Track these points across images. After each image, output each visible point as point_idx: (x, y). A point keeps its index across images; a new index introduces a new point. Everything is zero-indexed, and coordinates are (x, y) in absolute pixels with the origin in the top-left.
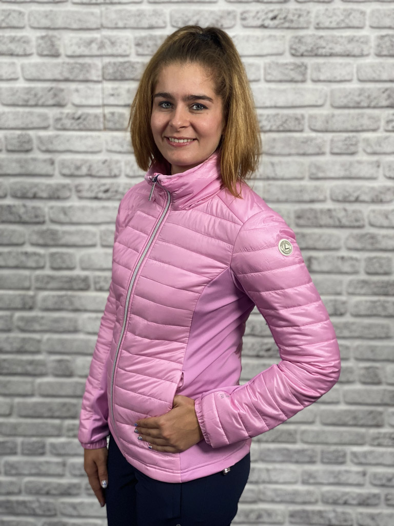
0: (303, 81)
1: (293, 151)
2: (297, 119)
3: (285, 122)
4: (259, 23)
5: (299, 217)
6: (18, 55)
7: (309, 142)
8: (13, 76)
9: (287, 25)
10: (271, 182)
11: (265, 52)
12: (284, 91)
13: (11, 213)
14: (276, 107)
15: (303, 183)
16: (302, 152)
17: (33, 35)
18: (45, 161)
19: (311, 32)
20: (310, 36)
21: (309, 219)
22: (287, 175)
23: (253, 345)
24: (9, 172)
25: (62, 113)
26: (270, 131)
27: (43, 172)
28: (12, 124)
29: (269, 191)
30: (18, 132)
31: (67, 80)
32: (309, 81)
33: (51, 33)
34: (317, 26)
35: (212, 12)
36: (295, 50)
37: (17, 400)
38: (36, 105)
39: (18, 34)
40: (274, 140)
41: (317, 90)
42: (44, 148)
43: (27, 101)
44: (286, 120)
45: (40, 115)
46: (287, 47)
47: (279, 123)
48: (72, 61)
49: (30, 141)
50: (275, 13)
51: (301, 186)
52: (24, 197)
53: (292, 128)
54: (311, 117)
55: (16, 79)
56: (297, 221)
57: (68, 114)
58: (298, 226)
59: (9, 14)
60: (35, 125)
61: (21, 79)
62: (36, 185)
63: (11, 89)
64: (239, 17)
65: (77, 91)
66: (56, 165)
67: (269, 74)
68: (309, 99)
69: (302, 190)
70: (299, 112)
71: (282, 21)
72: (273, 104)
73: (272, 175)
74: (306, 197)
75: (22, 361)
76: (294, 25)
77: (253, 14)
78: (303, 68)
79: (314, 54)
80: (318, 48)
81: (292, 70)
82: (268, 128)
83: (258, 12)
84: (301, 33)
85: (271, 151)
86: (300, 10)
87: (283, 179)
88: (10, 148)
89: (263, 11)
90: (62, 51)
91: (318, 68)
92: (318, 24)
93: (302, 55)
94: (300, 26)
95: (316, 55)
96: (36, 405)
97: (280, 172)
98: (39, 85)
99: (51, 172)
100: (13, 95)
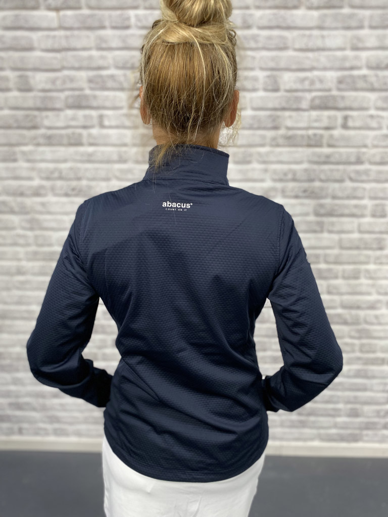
31: (284, 109)
33: (275, 73)
38: (259, 128)
65: (290, 117)
90: (282, 87)
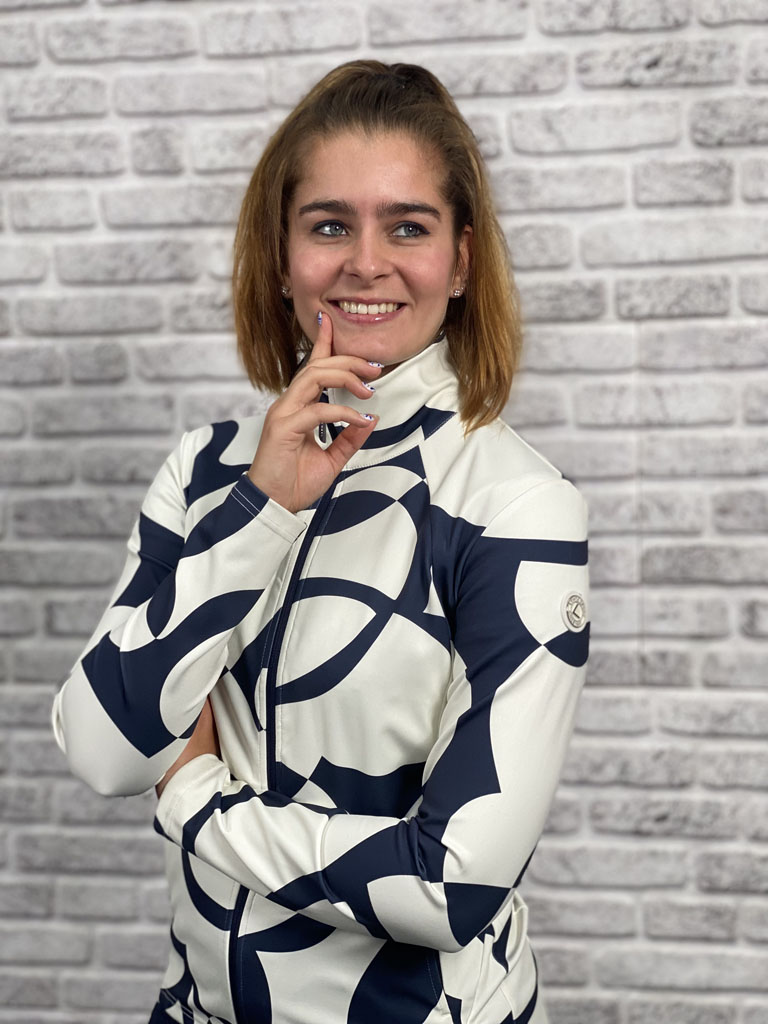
0: (725, 202)
1: (706, 361)
2: (712, 288)
3: (685, 295)
4: (620, 76)
5: (723, 511)
6: (92, 175)
7: (742, 340)
8: (83, 220)
9: (682, 78)
10: (657, 433)
11: (634, 141)
12: (681, 226)
13: (83, 515)
14: (662, 263)
15: (730, 432)
16: (725, 361)
17: (124, 130)
18: (153, 401)
19: (740, 90)
20: (738, 100)
21: (747, 514)
22: (693, 417)
23: (625, 807)
24: (79, 426)
25: (187, 296)
26: (651, 317)
27: (150, 424)
28: (83, 323)
29: (651, 454)
30: (96, 341)
32: (738, 202)
34: (754, 78)
35: (512, 59)
36: (705, 132)
37: (103, 929)
39: (93, 128)
40: (661, 337)
41: (756, 220)
42: (150, 373)
43: (113, 272)
44: (688, 291)
45: (142, 302)
46: (685, 127)
47: (670, 298)
48: (207, 181)
49: (120, 358)
50: (656, 52)
51: (725, 439)
52: (109, 480)
53: (702, 309)
54: (745, 282)
55: (88, 227)
56: (720, 519)
57: (201, 298)
58: (722, 530)
59: (73, 89)
60: (132, 324)
61: (101, 228)
62: (135, 454)
63: (80, 249)
64: (572, 65)
66: (179, 408)
67: (644, 189)
68: (738, 240)
69: (729, 449)
70: (716, 271)
71: (671, 70)
72: (655, 256)
73: (658, 416)
74: (740, 464)
75: (110, 842)
76: (700, 77)
77: (603, 59)
78: (723, 172)
79: (747, 138)
80: (756, 127)
81: (698, 177)
82: (645, 310)
83: (615, 54)
84: (717, 94)
85: (654, 362)
86: (714, 43)
87: (683, 425)
88: (80, 374)
89: (627, 49)
91: (758, 171)
92: (755, 72)
93: (720, 144)
94: (714, 78)
95: (754, 143)
96: (142, 939)
97: (676, 409)
98: (139, 237)
99: (166, 424)
100: (84, 260)
